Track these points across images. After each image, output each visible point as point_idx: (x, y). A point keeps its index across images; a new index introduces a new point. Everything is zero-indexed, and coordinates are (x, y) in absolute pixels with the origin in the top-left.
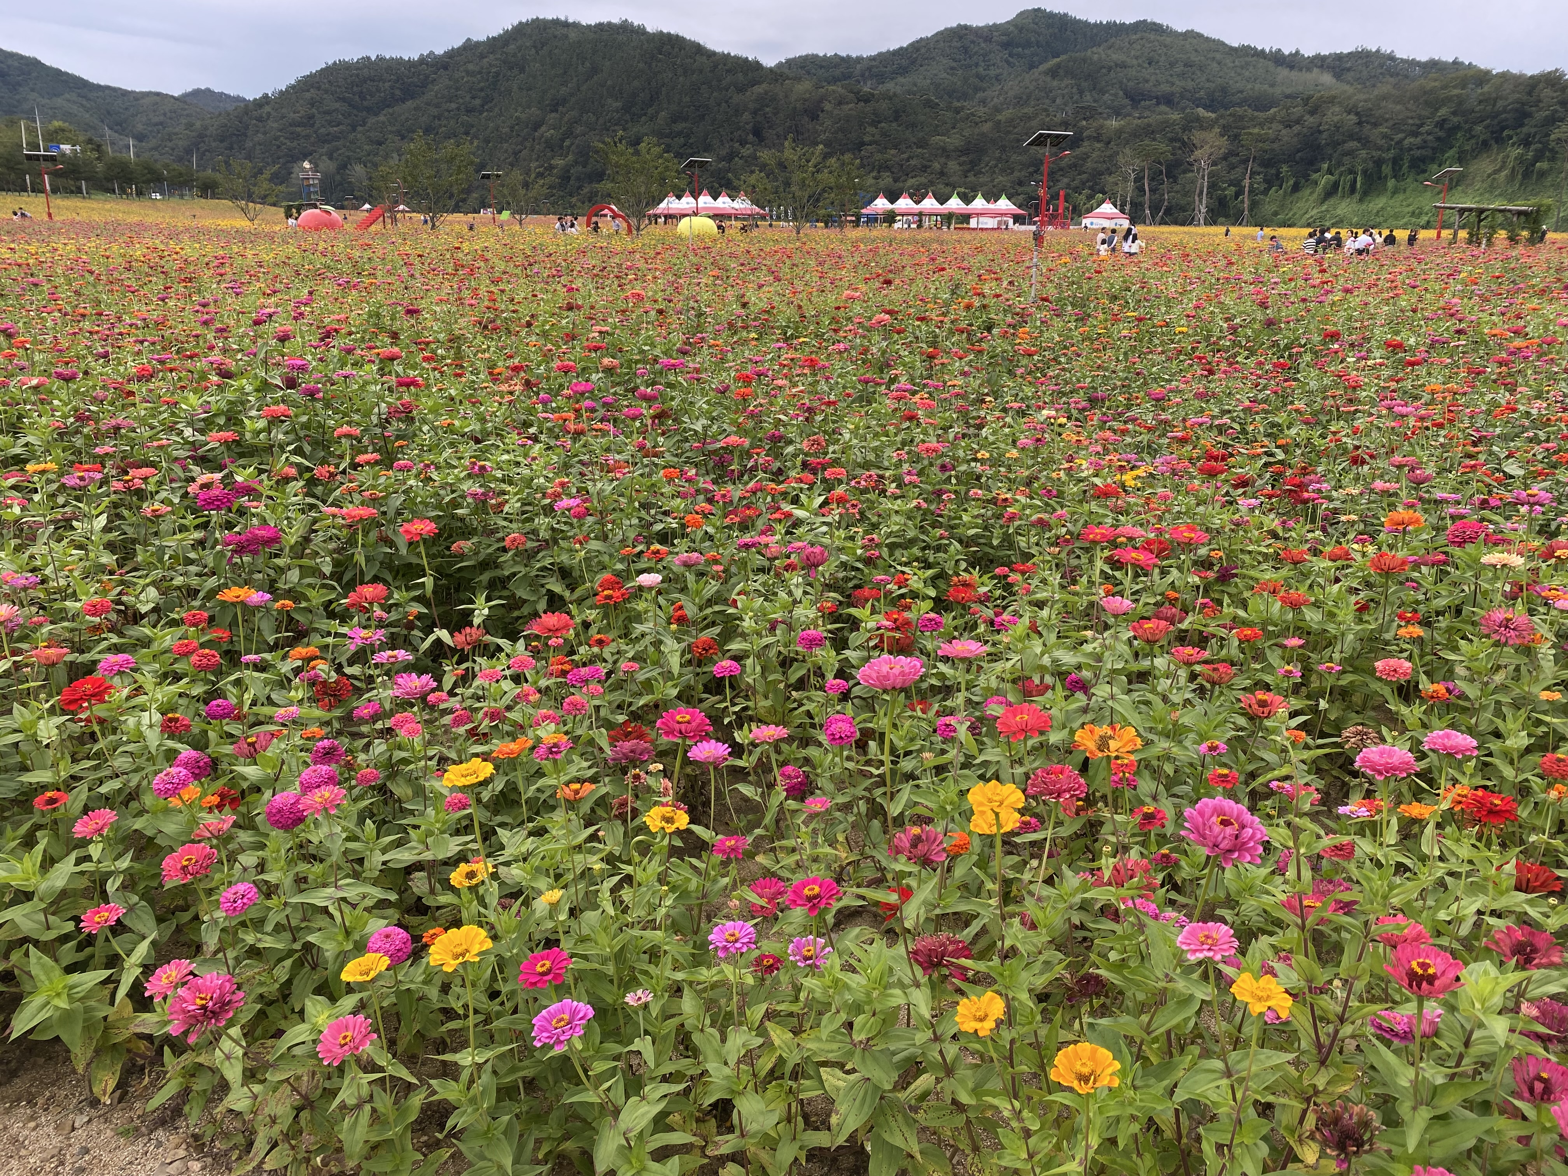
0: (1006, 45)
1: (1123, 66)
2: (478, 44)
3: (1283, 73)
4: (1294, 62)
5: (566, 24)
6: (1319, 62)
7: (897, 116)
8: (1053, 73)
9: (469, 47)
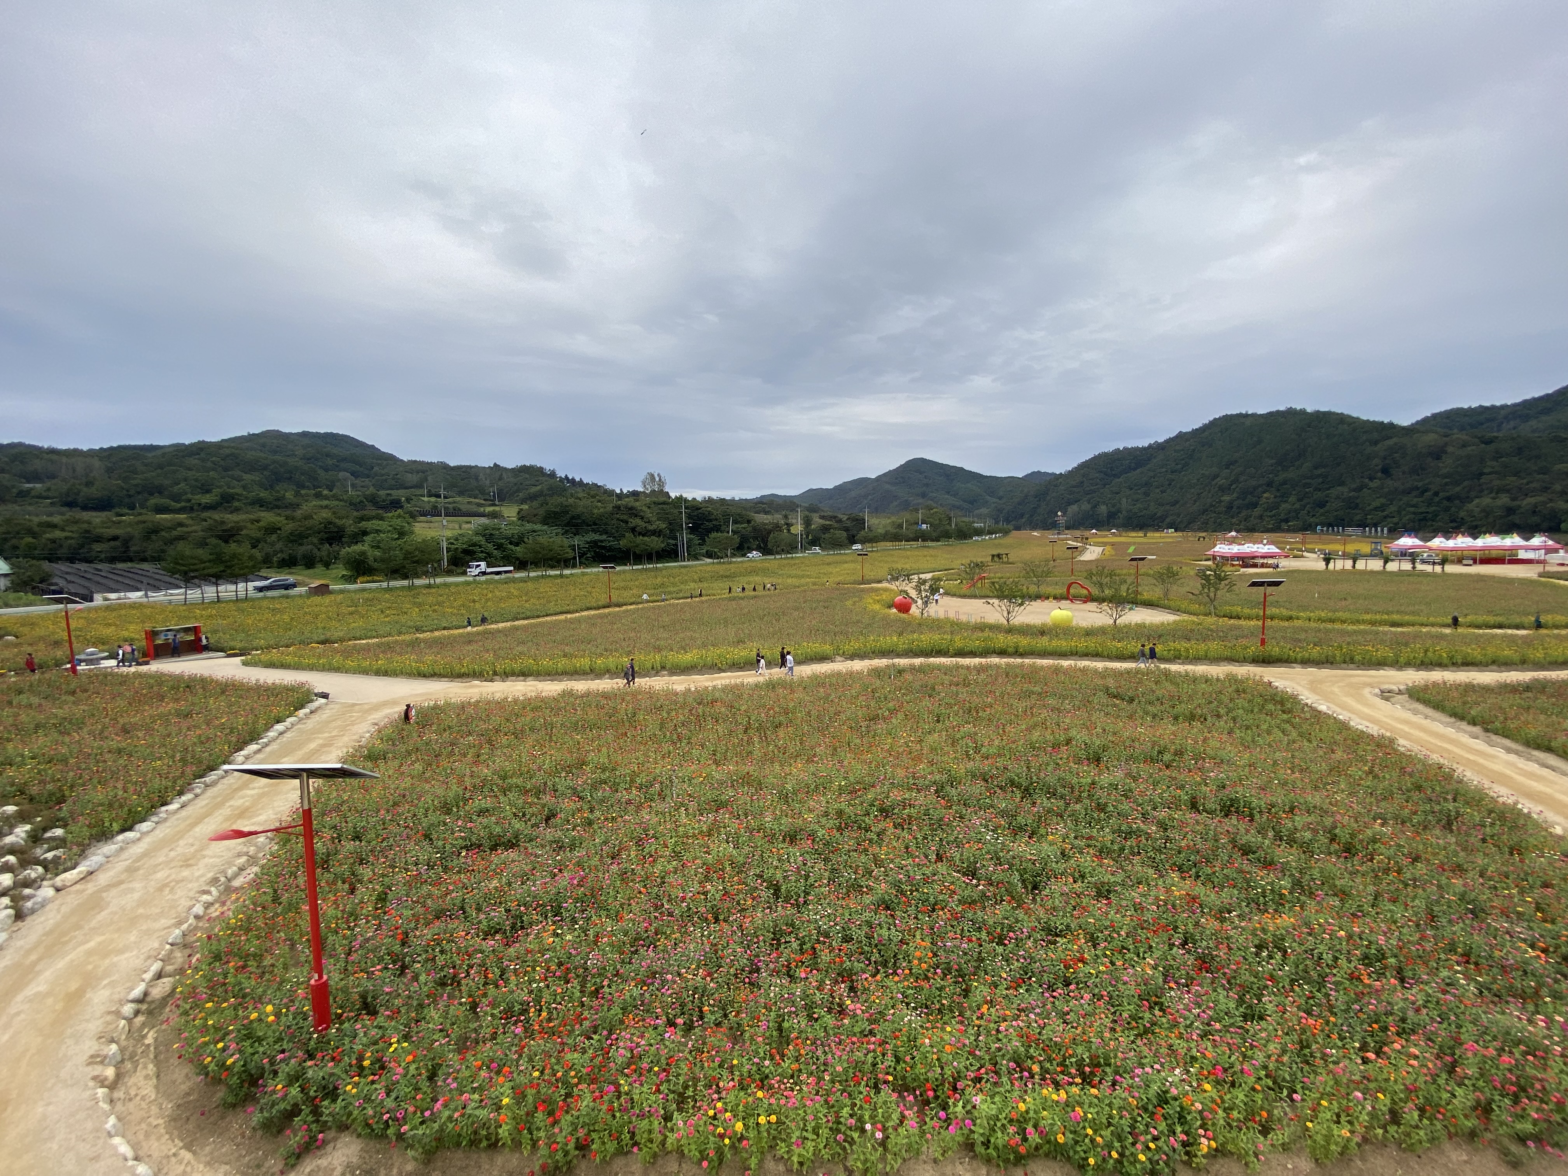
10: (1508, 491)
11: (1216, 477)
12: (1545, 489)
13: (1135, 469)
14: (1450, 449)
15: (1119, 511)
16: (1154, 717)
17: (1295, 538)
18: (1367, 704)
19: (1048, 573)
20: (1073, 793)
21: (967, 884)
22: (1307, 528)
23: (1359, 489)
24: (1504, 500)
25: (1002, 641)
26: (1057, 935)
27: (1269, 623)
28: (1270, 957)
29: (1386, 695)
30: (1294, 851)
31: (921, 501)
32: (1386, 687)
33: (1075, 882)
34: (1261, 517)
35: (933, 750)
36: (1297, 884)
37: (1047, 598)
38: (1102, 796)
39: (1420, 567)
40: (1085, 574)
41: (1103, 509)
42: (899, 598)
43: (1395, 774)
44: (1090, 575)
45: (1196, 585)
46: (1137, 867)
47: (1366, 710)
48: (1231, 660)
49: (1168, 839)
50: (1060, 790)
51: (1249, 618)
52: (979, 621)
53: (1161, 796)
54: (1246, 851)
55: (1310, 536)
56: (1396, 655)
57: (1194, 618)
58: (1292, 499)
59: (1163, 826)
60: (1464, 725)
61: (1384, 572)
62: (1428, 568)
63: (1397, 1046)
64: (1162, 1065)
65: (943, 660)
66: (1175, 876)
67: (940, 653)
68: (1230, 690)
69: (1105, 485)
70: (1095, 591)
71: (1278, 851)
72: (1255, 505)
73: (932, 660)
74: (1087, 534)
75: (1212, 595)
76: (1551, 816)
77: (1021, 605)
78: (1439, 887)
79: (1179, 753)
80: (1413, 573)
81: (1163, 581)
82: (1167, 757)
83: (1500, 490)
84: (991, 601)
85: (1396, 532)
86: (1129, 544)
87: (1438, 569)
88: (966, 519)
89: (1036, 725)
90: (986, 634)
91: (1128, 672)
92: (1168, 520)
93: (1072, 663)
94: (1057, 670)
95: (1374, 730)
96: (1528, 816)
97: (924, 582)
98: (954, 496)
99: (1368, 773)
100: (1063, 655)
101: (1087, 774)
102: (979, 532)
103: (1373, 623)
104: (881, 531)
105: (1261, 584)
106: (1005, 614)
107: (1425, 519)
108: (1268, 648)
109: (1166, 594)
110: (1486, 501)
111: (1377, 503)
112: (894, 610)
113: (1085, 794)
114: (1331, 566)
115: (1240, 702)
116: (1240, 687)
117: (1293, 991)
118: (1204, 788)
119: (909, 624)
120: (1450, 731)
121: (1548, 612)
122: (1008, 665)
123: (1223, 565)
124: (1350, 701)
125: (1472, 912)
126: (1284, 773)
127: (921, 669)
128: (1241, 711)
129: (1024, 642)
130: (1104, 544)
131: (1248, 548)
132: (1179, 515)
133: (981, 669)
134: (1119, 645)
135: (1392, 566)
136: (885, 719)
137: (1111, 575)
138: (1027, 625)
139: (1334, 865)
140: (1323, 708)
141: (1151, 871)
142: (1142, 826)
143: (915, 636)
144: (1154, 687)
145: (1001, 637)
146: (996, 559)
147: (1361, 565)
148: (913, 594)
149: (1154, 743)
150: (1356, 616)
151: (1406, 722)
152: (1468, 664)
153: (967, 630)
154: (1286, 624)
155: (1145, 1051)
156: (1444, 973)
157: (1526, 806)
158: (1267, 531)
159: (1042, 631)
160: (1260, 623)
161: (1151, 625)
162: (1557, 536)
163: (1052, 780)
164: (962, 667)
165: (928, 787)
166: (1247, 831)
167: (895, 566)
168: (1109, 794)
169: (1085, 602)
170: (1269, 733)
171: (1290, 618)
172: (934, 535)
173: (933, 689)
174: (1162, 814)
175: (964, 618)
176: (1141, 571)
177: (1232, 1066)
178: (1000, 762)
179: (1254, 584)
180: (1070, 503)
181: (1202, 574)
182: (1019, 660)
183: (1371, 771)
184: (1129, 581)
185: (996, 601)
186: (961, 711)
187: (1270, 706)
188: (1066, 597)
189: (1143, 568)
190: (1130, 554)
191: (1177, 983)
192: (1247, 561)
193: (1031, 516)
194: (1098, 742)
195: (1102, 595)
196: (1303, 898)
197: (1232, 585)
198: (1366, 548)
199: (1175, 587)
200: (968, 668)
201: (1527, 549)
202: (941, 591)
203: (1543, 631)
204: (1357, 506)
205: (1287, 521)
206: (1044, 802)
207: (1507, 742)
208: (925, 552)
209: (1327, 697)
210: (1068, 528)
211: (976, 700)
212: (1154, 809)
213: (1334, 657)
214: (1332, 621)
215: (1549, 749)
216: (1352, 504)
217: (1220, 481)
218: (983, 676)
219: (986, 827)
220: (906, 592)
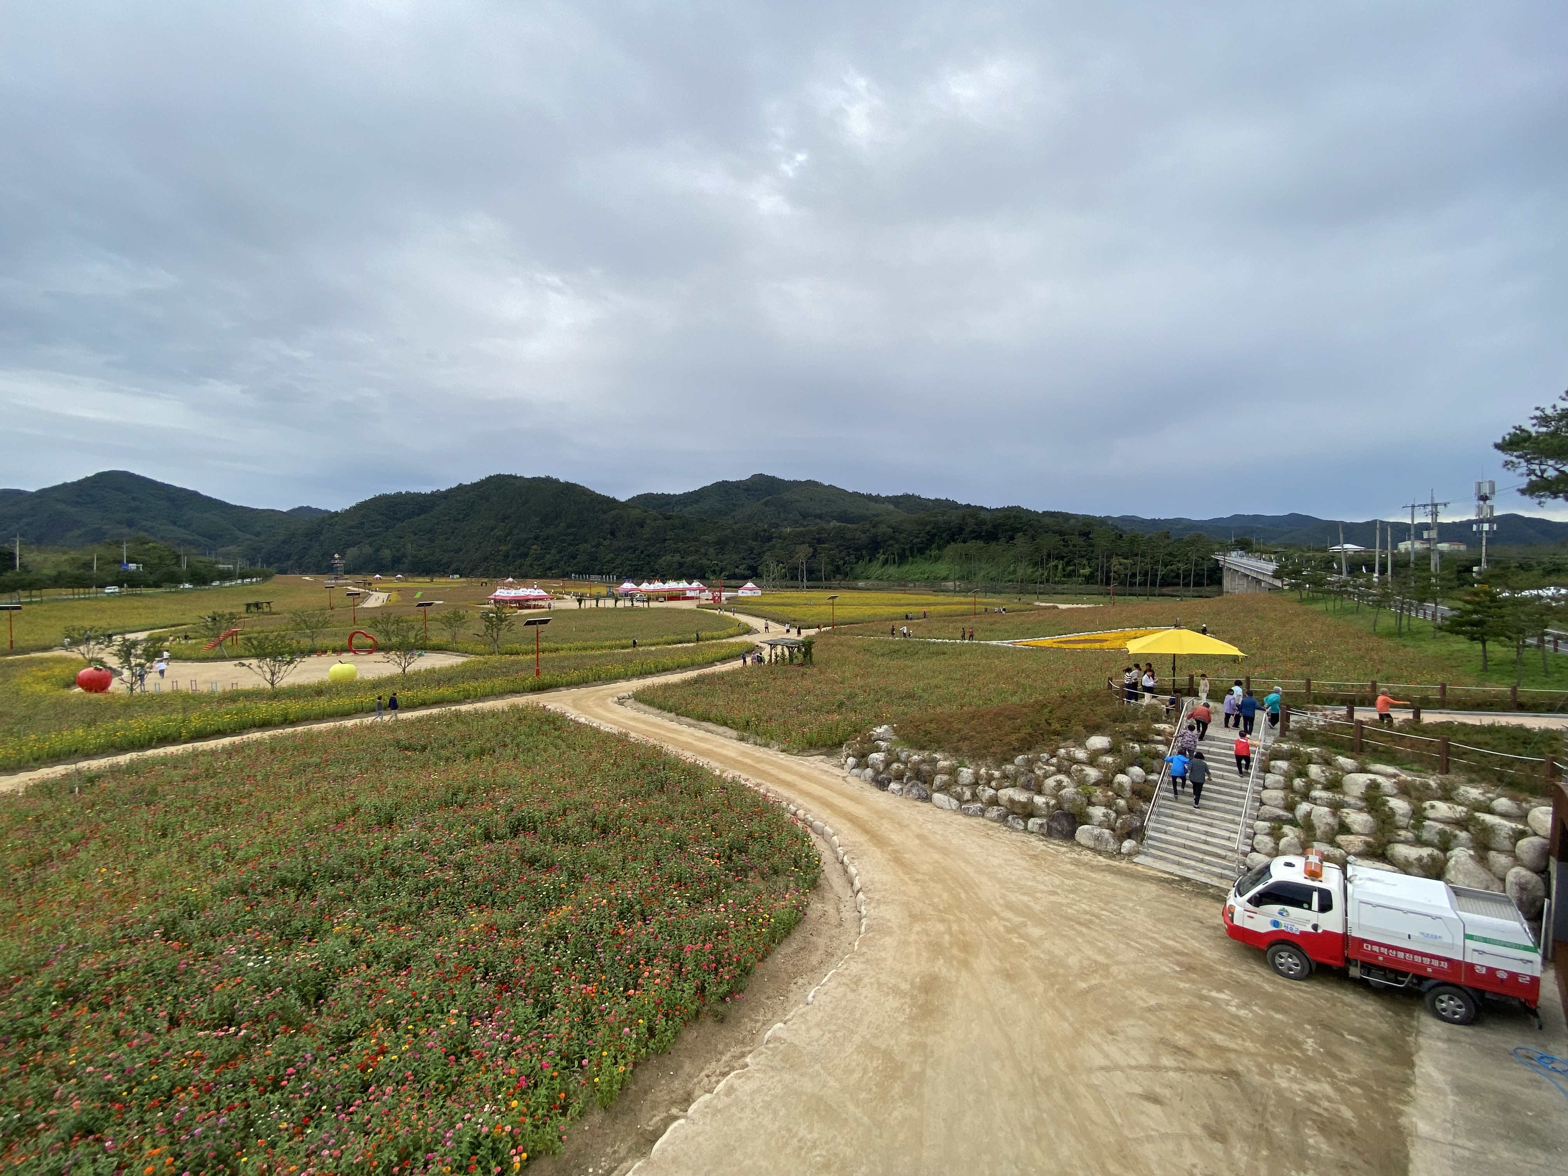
0: (746, 490)
1: (798, 501)
2: (466, 486)
3: (872, 504)
4: (877, 499)
5: (515, 477)
6: (888, 499)
7: (683, 526)
8: (766, 504)
9: (461, 487)
10: (679, 552)
11: (493, 529)
12: (697, 551)
13: (419, 515)
14: (648, 521)
15: (404, 556)
16: (447, 760)
17: (557, 584)
18: (611, 711)
19: (325, 624)
20: (365, 866)
21: (222, 1038)
22: (565, 575)
23: (598, 545)
24: (677, 557)
25: (263, 709)
26: (350, 1039)
27: (541, 655)
28: (556, 949)
29: (621, 701)
30: (568, 847)
31: (126, 530)
32: (621, 695)
33: (369, 967)
34: (531, 565)
35: (156, 878)
36: (572, 874)
37: (325, 652)
38: (396, 859)
39: (636, 604)
40: (369, 622)
41: (387, 553)
42: (86, 671)
43: (629, 760)
44: (374, 623)
45: (480, 627)
46: (438, 919)
47: (610, 715)
48: (514, 692)
49: (466, 879)
50: (347, 869)
51: (526, 653)
52: (228, 688)
53: (456, 838)
54: (532, 862)
55: (569, 583)
56: (626, 670)
57: (481, 658)
58: (553, 551)
59: (460, 867)
60: (665, 714)
61: (615, 609)
62: (640, 604)
63: (647, 974)
64: (473, 1112)
65: (171, 749)
66: (473, 913)
67: (165, 740)
68: (513, 720)
69: (388, 529)
70: (381, 640)
71: (556, 852)
72: (526, 555)
73: (150, 753)
74: (369, 579)
75: (495, 635)
76: (714, 764)
77: (289, 663)
78: (660, 836)
79: (472, 790)
80: (632, 609)
81: (451, 626)
82: (461, 797)
83: (676, 551)
84: (246, 662)
85: (621, 579)
86: (416, 590)
87: (646, 604)
88: (206, 559)
89: (315, 802)
90: (240, 705)
91: (420, 720)
92: (453, 566)
93: (358, 721)
94: (339, 733)
95: (615, 730)
96: (702, 767)
97: (135, 644)
98: (185, 527)
99: (613, 765)
100: (346, 714)
101: (378, 840)
102: (225, 576)
103: (611, 648)
104: (49, 571)
105: (534, 623)
106: (268, 676)
107: (636, 570)
108: (542, 677)
109: (454, 638)
110: (669, 558)
111: (608, 558)
112: (78, 690)
113: (378, 864)
114: (583, 605)
115: (523, 729)
116: (521, 715)
117: (574, 969)
118: (495, 816)
119: (108, 707)
120: (658, 720)
121: (703, 630)
122: (273, 738)
123: (504, 607)
124: (599, 711)
125: (680, 847)
126: (558, 782)
127: (131, 769)
128: (523, 737)
129: (295, 707)
130: (389, 590)
131: (523, 592)
132: (463, 562)
133: (230, 752)
134: (410, 693)
135: (620, 604)
136: (63, 856)
137: (397, 622)
138: (299, 686)
139: (594, 847)
140: (582, 720)
141: (450, 918)
142: (439, 875)
143: (119, 722)
144: (446, 730)
145: (263, 705)
146: (252, 609)
147: (601, 604)
148: (114, 662)
149: (448, 787)
150: (600, 644)
151: (634, 719)
152: (666, 670)
153: (209, 703)
154: (554, 655)
155: (455, 1107)
156: (669, 900)
157: (702, 761)
158: (537, 577)
159: (319, 691)
160: (535, 656)
161: (441, 669)
162: (705, 581)
163: (336, 861)
164: (204, 753)
165: (149, 934)
166: (533, 843)
167: (77, 624)
168: (404, 855)
169: (371, 652)
170: (545, 751)
171: (557, 650)
172: (151, 578)
173: (154, 792)
174: (458, 856)
175: (204, 688)
176: (429, 616)
177: (533, 1068)
178: (266, 862)
179: (529, 623)
180: (348, 545)
181: (485, 617)
182: (290, 730)
183: (615, 762)
184: (417, 627)
185: (254, 662)
186: (203, 813)
187: (545, 727)
188: (349, 649)
189: (431, 613)
190: (418, 600)
191: (481, 1019)
192: (522, 603)
193: (301, 558)
194: (389, 802)
195: (389, 643)
196: (576, 885)
197: (511, 625)
198: (604, 591)
199: (462, 631)
200: (213, 752)
201: (690, 590)
202: (166, 655)
203: (701, 643)
204: (596, 560)
205: (550, 569)
206: (325, 890)
207: (688, 720)
208: (136, 602)
209: (584, 711)
210: (347, 572)
211: (226, 793)
212: (451, 853)
213: (588, 677)
214: (585, 649)
215: (709, 720)
216: (593, 558)
217: (498, 532)
218: (237, 759)
219: (247, 952)
220: (100, 661)
